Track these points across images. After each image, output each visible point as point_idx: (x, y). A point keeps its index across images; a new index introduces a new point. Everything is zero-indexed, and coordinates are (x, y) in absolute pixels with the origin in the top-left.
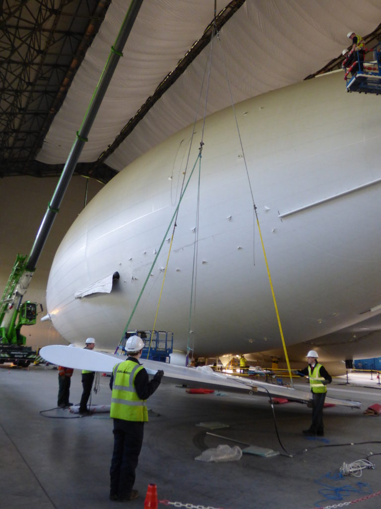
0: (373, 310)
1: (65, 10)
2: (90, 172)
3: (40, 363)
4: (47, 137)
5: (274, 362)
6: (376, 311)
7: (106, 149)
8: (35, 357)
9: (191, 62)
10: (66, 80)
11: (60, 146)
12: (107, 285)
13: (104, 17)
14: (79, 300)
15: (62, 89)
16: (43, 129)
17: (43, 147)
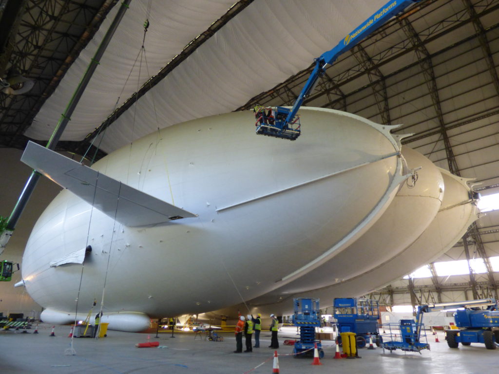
0: (283, 279)
1: (64, 17)
2: (77, 149)
3: (10, 327)
4: (37, 116)
5: (223, 320)
6: (287, 280)
7: (92, 131)
8: (6, 322)
9: (171, 70)
10: (60, 72)
11: (48, 125)
12: (80, 257)
13: (98, 28)
14: (54, 268)
15: (55, 78)
16: (34, 109)
17: (32, 125)
